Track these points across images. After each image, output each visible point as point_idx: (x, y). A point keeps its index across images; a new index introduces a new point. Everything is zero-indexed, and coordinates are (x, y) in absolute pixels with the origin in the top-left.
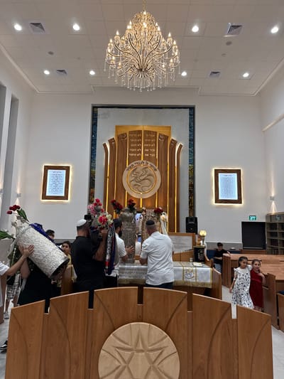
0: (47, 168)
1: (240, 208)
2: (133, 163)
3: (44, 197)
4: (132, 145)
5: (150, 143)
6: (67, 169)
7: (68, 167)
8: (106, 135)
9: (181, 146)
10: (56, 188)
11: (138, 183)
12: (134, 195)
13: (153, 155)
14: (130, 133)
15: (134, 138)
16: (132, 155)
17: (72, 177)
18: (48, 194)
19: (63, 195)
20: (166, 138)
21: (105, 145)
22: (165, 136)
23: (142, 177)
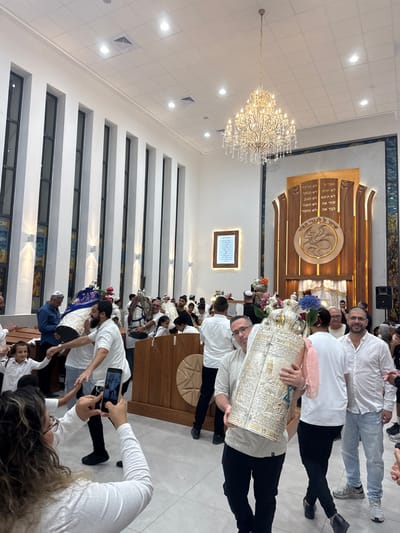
0: (217, 234)
2: (307, 222)
3: (216, 265)
4: (305, 199)
5: (330, 193)
6: (236, 233)
7: (238, 232)
8: (278, 189)
9: (373, 193)
10: (225, 255)
11: (314, 245)
12: (309, 260)
13: (333, 209)
14: (303, 184)
15: (308, 190)
16: (305, 211)
17: (242, 243)
18: (218, 262)
19: (233, 262)
20: (351, 184)
21: (274, 203)
22: (349, 182)
23: (318, 238)
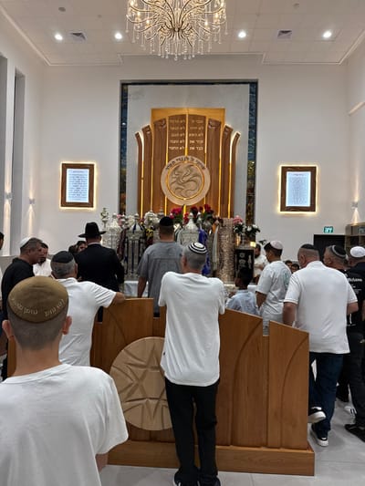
0: (65, 167)
1: (313, 218)
2: (174, 160)
3: (64, 203)
4: (173, 135)
5: (197, 131)
6: (91, 167)
7: (92, 166)
8: (140, 121)
9: (238, 136)
10: (77, 191)
11: (181, 186)
12: (176, 202)
13: (200, 149)
14: (171, 118)
15: (176, 125)
16: (173, 148)
17: (98, 179)
18: (68, 200)
19: (87, 201)
20: (218, 124)
21: (137, 135)
22: (216, 122)
23: (185, 179)
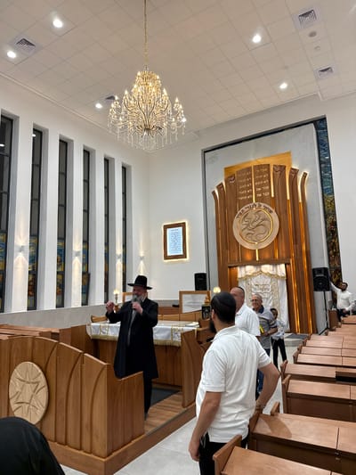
0: (166, 227)
2: (243, 208)
3: (166, 257)
4: (241, 187)
5: (262, 179)
6: (183, 225)
7: (184, 223)
9: (305, 175)
10: (175, 247)
11: (251, 230)
12: (248, 246)
13: (267, 194)
14: (239, 172)
15: (243, 178)
16: (242, 198)
17: (190, 233)
18: (169, 254)
19: (182, 253)
20: (283, 168)
21: (214, 193)
22: (281, 166)
23: (256, 223)
